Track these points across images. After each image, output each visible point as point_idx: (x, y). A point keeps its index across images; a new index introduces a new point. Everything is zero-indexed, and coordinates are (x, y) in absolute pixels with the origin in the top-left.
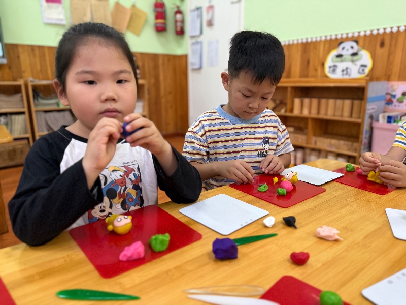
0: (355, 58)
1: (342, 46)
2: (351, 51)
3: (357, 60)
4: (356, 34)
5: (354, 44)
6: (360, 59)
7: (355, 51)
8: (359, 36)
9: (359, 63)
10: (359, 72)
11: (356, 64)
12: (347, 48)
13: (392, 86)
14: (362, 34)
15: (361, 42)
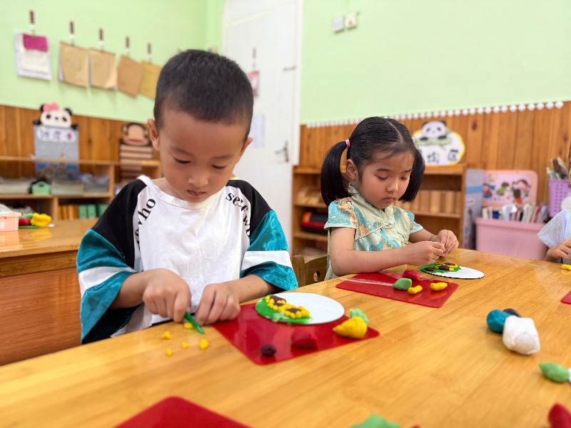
0: (443, 141)
1: (426, 127)
2: (439, 134)
3: (445, 144)
4: (443, 114)
5: (441, 125)
6: (450, 143)
7: (442, 133)
8: (447, 116)
9: (449, 148)
10: (449, 159)
11: (445, 149)
12: (434, 130)
13: (490, 176)
14: (450, 114)
15: (449, 123)
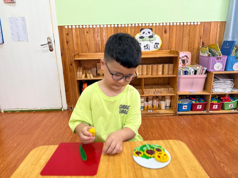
1: (143, 31)
2: (149, 35)
4: (151, 25)
5: (150, 31)
6: (155, 39)
7: (151, 34)
10: (154, 47)
11: (152, 43)
15: (154, 29)
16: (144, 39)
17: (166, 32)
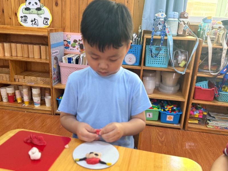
0: (39, 12)
1: (28, 1)
6: (43, 13)
10: (44, 24)
11: (41, 17)
12: (33, 4)
13: (67, 35)
16: (31, 11)
17: (57, 4)
